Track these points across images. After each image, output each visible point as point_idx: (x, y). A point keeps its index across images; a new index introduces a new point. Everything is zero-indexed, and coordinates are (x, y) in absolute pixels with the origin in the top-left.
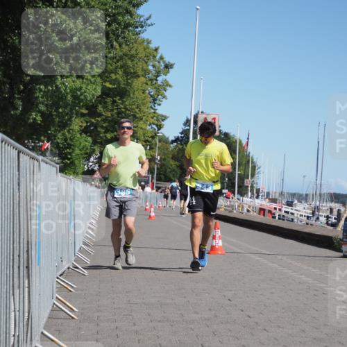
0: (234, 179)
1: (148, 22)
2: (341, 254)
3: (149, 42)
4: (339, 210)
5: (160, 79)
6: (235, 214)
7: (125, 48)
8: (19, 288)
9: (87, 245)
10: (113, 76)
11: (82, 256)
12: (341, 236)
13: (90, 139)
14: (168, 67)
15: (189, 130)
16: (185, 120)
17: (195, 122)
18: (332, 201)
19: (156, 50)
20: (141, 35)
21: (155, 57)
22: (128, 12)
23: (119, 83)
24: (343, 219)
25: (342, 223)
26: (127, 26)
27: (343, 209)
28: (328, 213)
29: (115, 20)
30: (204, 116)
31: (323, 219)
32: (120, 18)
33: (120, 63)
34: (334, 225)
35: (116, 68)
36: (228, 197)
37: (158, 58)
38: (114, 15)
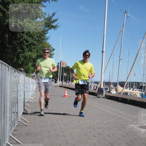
0: (70, 78)
1: (49, 38)
2: (97, 97)
3: (49, 43)
4: (96, 86)
5: (51, 53)
6: (70, 87)
7: (43, 45)
8: (15, 106)
9: (33, 95)
10: (40, 52)
11: (31, 98)
12: (97, 92)
13: (33, 68)
14: (54, 50)
15: (59, 66)
16: (58, 63)
17: (60, 64)
18: (95, 83)
19: (51, 45)
20: (47, 42)
21: (50, 47)
22: (43, 36)
23: (41, 54)
24: (98, 88)
25: (97, 89)
26: (43, 39)
27: (97, 86)
28: (94, 87)
29: (40, 38)
30: (63, 62)
31: (93, 88)
32: (41, 37)
33: (41, 49)
34: (95, 90)
35: (40, 50)
36: (68, 82)
37: (51, 47)
38: (40, 36)
